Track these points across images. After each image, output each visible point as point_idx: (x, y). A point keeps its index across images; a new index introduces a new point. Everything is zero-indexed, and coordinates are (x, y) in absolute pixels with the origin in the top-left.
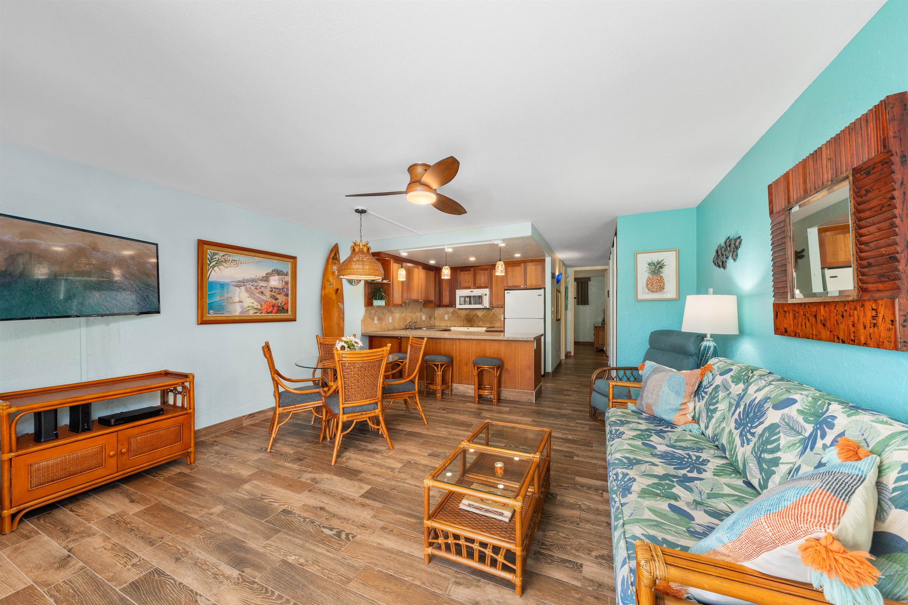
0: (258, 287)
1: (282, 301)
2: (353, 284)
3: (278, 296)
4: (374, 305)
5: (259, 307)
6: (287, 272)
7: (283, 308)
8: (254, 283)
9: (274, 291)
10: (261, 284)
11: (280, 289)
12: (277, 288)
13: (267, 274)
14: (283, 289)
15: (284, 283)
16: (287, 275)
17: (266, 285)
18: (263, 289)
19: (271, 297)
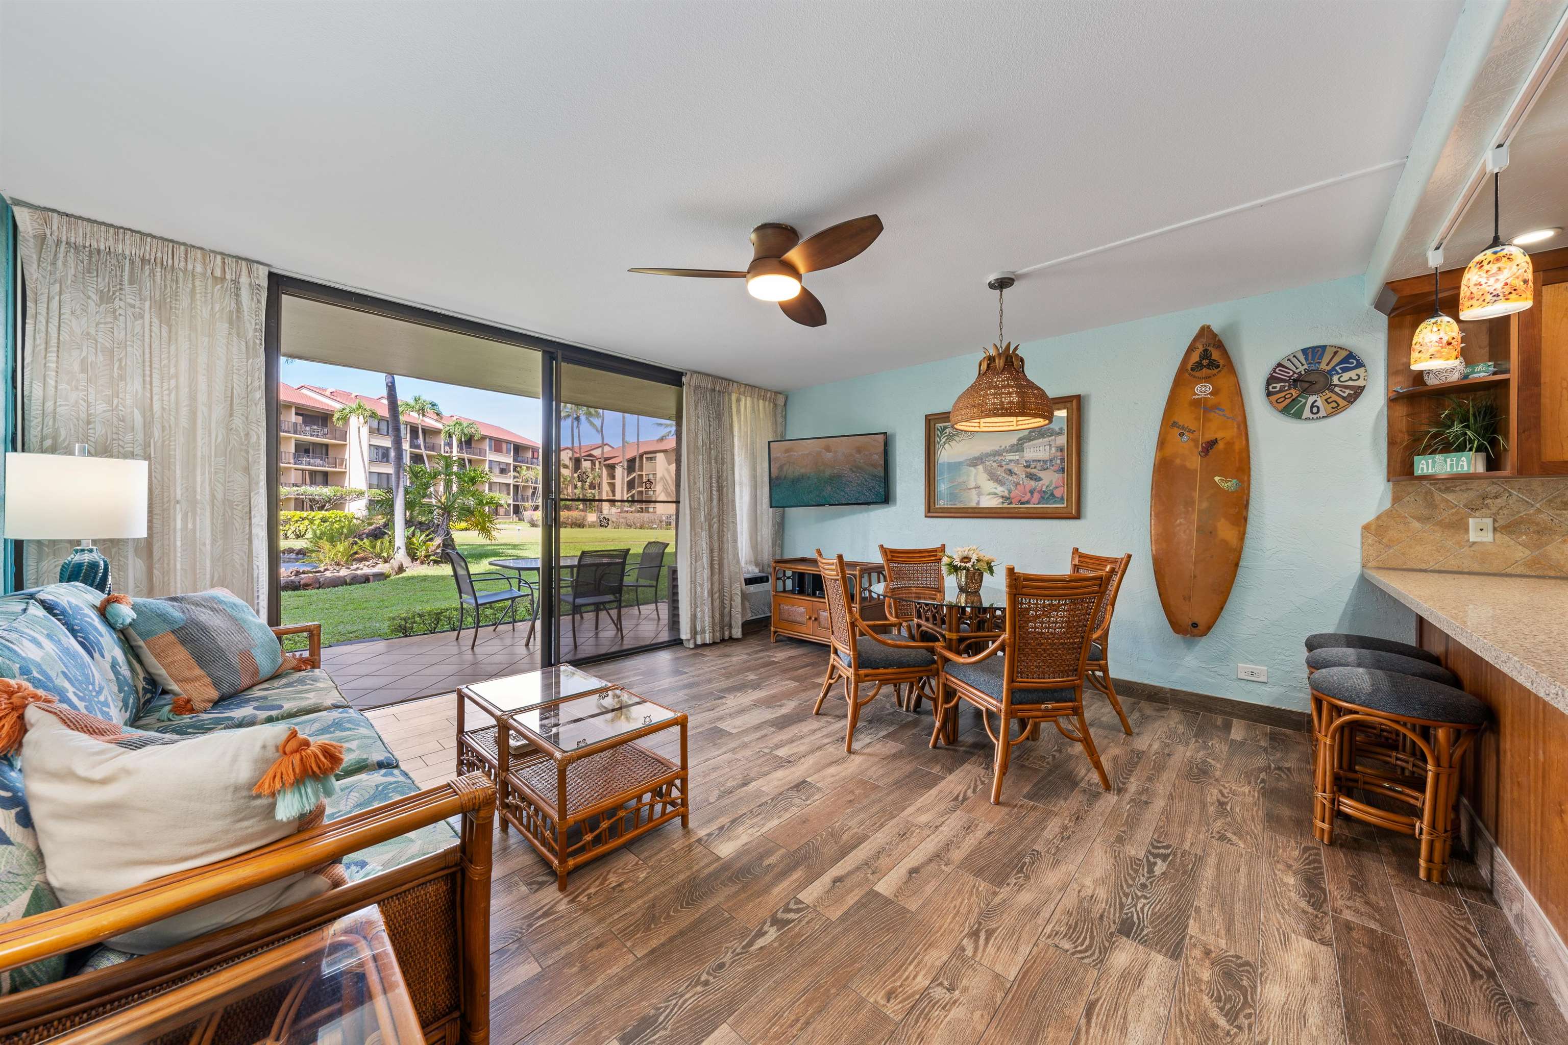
0: (1004, 463)
1: (1051, 481)
2: (1307, 413)
3: (1041, 474)
4: (1418, 472)
5: (1006, 494)
6: (1061, 429)
7: (1052, 495)
8: (997, 458)
9: (1033, 466)
10: (1008, 458)
11: (1045, 462)
12: (1039, 461)
13: (1020, 439)
14: (1051, 460)
15: (1053, 450)
16: (1060, 433)
17: (1017, 457)
18: (1011, 466)
19: (1027, 477)
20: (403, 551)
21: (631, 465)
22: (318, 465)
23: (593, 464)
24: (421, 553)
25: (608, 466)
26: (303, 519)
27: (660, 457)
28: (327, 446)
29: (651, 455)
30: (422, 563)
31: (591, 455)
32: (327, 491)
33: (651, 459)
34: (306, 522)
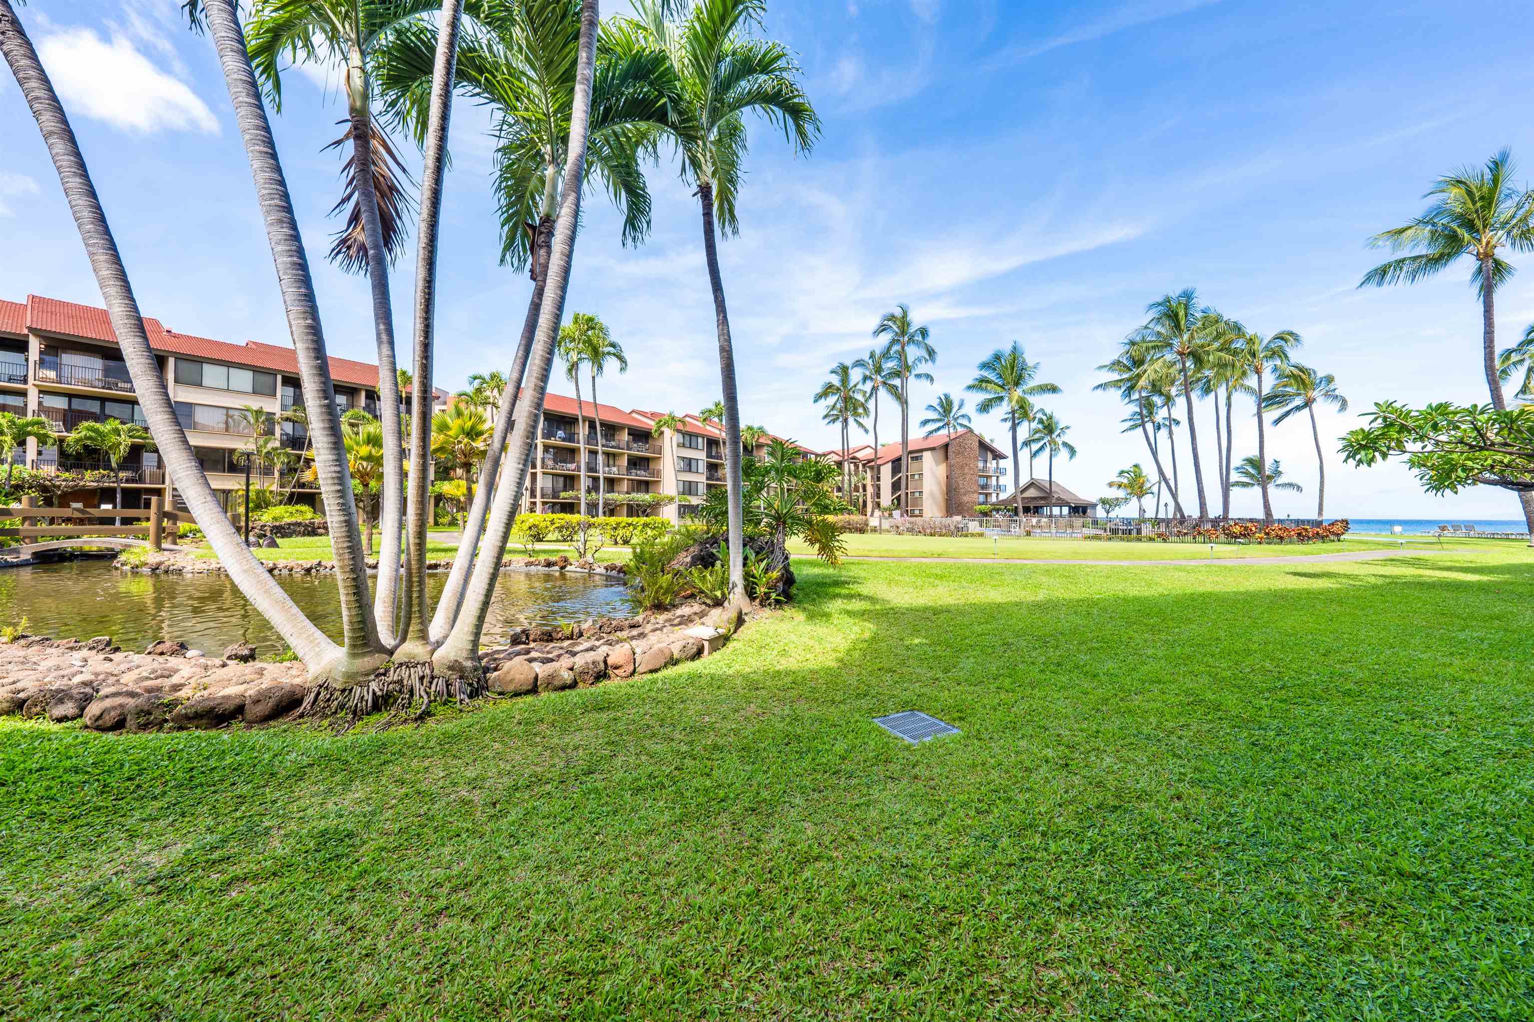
20: (739, 590)
21: (897, 464)
22: (641, 475)
23: (857, 467)
24: (761, 590)
25: (872, 468)
26: (629, 525)
27: (927, 455)
28: (647, 460)
29: (916, 455)
30: (762, 605)
31: (854, 458)
32: (647, 497)
33: (917, 458)
34: (631, 528)
